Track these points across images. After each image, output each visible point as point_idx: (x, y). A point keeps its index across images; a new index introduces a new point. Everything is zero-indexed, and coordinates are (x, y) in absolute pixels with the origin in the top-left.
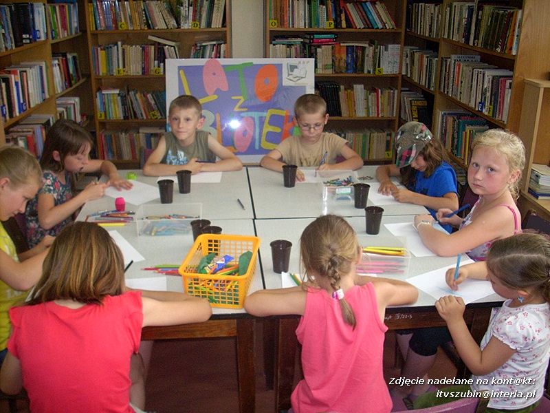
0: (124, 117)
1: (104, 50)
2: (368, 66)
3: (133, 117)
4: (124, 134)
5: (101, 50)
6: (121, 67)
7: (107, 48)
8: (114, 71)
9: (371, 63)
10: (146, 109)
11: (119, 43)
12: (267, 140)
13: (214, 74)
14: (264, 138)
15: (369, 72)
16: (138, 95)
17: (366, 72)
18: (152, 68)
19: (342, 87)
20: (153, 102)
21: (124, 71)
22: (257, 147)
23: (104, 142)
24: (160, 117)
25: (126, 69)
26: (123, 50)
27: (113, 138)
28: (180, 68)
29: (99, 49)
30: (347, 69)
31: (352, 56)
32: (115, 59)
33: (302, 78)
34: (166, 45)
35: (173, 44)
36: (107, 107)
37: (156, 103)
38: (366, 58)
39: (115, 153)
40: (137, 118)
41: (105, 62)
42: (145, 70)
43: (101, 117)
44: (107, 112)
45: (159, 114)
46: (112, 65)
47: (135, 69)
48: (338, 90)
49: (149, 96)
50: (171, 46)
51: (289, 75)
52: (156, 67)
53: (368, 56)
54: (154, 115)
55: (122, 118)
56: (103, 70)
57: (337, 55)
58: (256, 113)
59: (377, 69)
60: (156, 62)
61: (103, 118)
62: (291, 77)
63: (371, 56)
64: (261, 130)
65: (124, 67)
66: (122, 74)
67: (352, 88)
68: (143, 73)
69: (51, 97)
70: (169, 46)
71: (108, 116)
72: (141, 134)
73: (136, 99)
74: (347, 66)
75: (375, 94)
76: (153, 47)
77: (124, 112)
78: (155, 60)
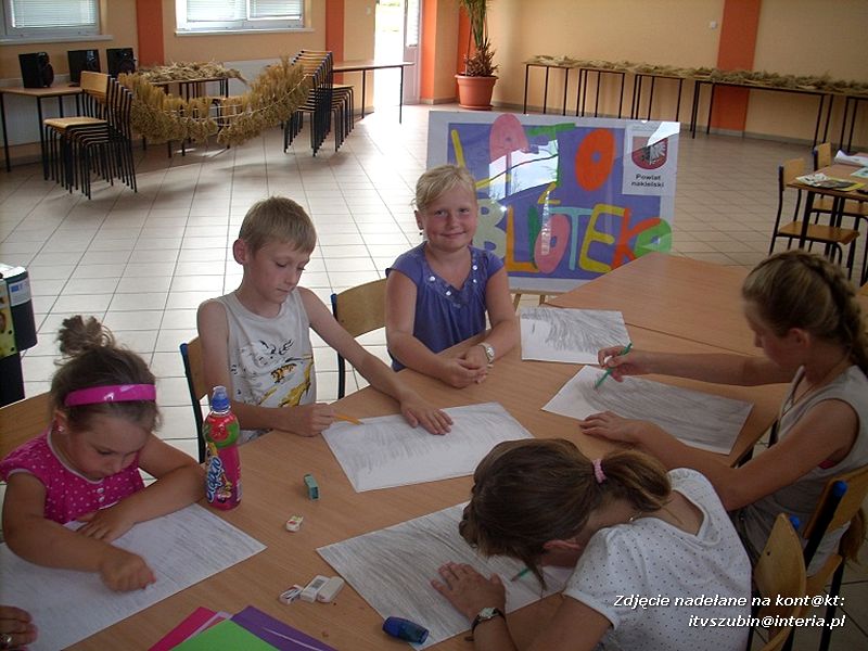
12: (590, 255)
14: (584, 251)
22: (572, 267)
28: (452, 126)
58: (575, 209)
64: (581, 237)
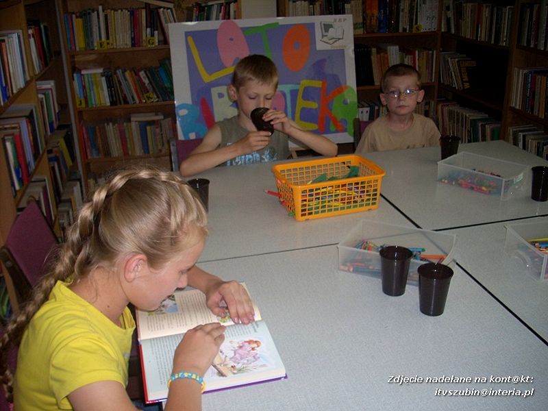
0: (111, 103)
1: (81, 17)
2: (403, 24)
3: (122, 102)
4: (111, 124)
5: (77, 17)
6: (104, 39)
7: (85, 15)
8: (95, 44)
9: (407, 19)
10: (139, 90)
11: (100, 8)
13: (231, 39)
14: (297, 116)
15: (404, 30)
16: (127, 74)
17: (401, 30)
18: (144, 38)
19: (374, 50)
20: (146, 81)
21: (108, 44)
23: (85, 136)
24: (157, 100)
25: (111, 41)
26: (106, 16)
27: (98, 131)
28: (187, 34)
29: (74, 16)
30: (380, 28)
31: (385, 12)
32: (95, 29)
33: (339, 39)
34: (161, 7)
35: (171, 5)
36: (88, 91)
37: (150, 83)
38: (401, 13)
39: (101, 149)
40: (128, 103)
41: (82, 34)
42: (135, 41)
43: (81, 104)
44: (89, 97)
45: (155, 97)
46: (92, 36)
47: (122, 40)
48: (369, 54)
49: (142, 74)
50: (168, 9)
51: (323, 36)
52: (149, 36)
53: (403, 10)
54: (149, 98)
55: (109, 104)
56: (80, 43)
57: (368, 12)
59: (415, 26)
60: (148, 30)
61: (84, 105)
62: (325, 39)
63: (406, 10)
64: (294, 106)
65: (108, 38)
66: (106, 47)
67: (385, 51)
68: (133, 45)
69: (32, 79)
70: (164, 8)
71: (89, 103)
72: (133, 124)
73: (126, 80)
74: (380, 24)
75: (412, 56)
76: (144, 12)
77: (111, 96)
78: (147, 27)
